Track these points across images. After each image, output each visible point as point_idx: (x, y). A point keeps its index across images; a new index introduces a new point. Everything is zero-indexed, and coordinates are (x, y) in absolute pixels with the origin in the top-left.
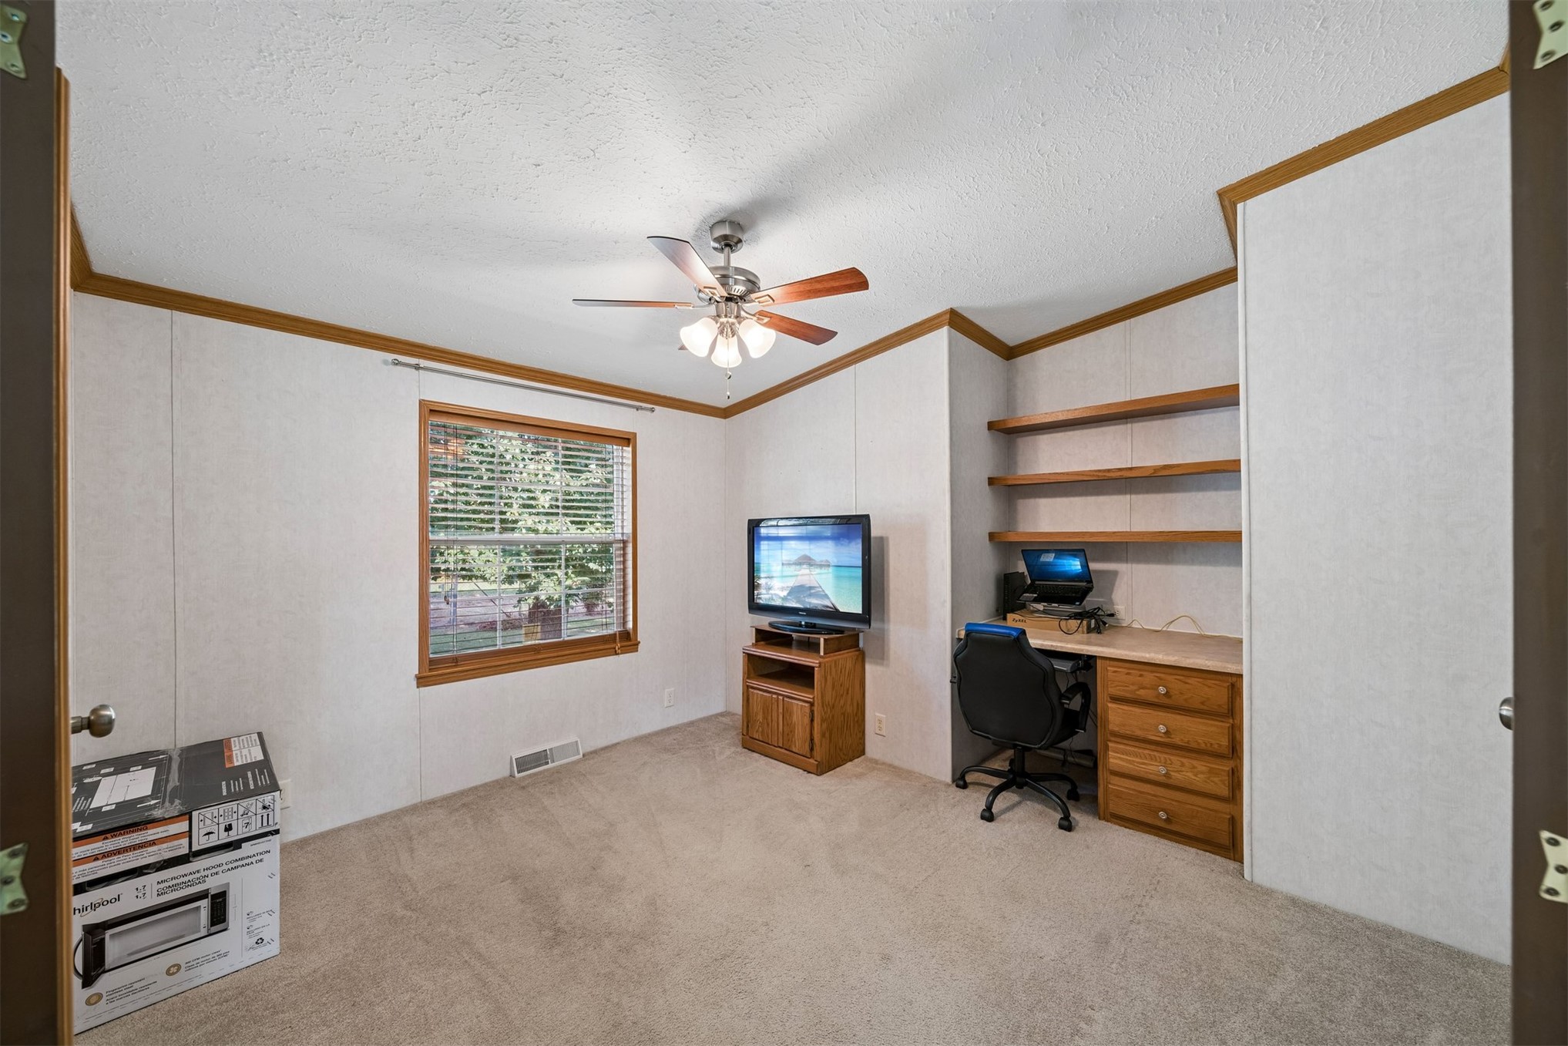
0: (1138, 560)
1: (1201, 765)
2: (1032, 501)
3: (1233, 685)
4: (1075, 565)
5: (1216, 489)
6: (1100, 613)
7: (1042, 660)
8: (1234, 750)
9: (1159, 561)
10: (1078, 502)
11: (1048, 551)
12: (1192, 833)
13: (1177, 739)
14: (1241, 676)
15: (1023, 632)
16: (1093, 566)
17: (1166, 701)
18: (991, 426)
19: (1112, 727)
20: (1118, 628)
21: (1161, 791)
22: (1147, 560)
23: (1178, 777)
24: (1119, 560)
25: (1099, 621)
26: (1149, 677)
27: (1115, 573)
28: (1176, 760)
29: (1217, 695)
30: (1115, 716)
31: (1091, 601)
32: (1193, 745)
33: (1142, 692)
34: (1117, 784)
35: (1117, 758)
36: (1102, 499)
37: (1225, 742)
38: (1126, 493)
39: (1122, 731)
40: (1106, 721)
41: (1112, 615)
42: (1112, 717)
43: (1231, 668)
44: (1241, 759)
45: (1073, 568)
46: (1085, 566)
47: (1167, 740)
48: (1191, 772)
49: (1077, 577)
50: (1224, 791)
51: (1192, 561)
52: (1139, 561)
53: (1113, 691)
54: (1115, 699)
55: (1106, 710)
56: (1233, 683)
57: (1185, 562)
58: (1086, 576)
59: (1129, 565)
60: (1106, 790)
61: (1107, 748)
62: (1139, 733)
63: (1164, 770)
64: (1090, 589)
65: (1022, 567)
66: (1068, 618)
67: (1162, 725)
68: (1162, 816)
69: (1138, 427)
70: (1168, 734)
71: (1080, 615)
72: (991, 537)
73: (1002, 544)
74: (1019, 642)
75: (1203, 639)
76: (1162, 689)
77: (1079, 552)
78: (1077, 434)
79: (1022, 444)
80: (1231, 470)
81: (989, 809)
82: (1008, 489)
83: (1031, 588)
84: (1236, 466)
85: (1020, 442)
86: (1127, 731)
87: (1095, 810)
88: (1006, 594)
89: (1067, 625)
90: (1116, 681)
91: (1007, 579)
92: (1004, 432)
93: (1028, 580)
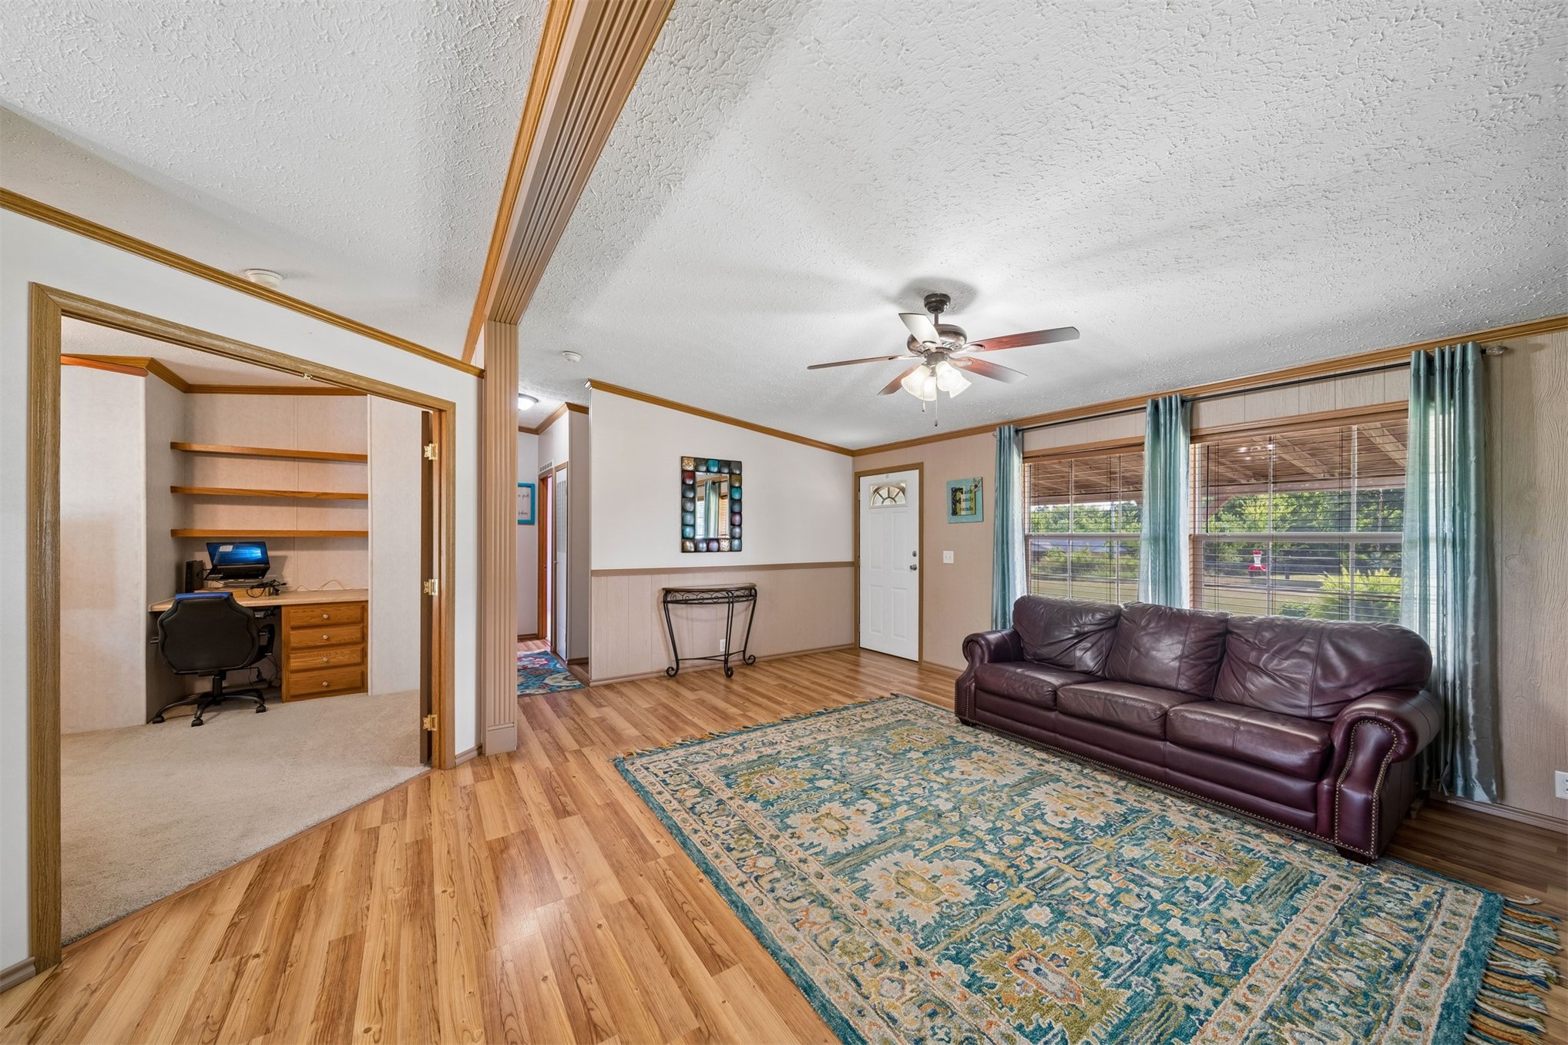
0: (302, 549)
1: (346, 651)
2: (205, 506)
3: (363, 607)
4: (257, 553)
5: (353, 507)
6: (276, 583)
7: (250, 613)
8: (364, 639)
9: (317, 549)
11: (224, 544)
12: (341, 687)
13: (334, 641)
14: (367, 601)
15: (232, 594)
16: (270, 553)
17: (330, 622)
18: (174, 446)
19: (294, 645)
20: (287, 592)
21: (324, 672)
22: (309, 549)
23: (334, 661)
24: (289, 548)
25: (275, 588)
26: (318, 611)
27: (285, 558)
28: (332, 652)
29: (355, 613)
30: (295, 638)
31: (269, 577)
32: (343, 641)
33: (313, 620)
34: (295, 677)
35: (296, 662)
37: (359, 635)
38: (294, 506)
39: (300, 645)
40: (289, 642)
41: (285, 584)
42: (292, 639)
43: (363, 599)
44: (367, 642)
45: (254, 555)
46: (264, 553)
47: (328, 643)
48: (342, 656)
49: (258, 561)
50: (358, 660)
51: (338, 548)
53: (293, 623)
54: (294, 628)
55: (288, 636)
56: (363, 606)
57: (334, 549)
58: (265, 561)
59: (296, 552)
60: (288, 682)
61: (288, 658)
62: (311, 644)
63: (325, 659)
64: (268, 568)
65: (203, 557)
66: (252, 587)
67: (324, 635)
68: (325, 684)
69: (303, 465)
70: (328, 639)
71: (262, 586)
72: (174, 533)
73: (183, 539)
74: (229, 601)
75: (345, 591)
76: (325, 616)
77: (260, 544)
78: (253, 462)
79: (199, 461)
80: (362, 499)
81: (198, 718)
82: (186, 496)
83: (214, 571)
84: (365, 497)
85: (198, 460)
86: (303, 644)
87: (279, 699)
88: (189, 577)
89: (257, 591)
90: (296, 618)
91: (190, 565)
92: (184, 453)
93: (209, 566)
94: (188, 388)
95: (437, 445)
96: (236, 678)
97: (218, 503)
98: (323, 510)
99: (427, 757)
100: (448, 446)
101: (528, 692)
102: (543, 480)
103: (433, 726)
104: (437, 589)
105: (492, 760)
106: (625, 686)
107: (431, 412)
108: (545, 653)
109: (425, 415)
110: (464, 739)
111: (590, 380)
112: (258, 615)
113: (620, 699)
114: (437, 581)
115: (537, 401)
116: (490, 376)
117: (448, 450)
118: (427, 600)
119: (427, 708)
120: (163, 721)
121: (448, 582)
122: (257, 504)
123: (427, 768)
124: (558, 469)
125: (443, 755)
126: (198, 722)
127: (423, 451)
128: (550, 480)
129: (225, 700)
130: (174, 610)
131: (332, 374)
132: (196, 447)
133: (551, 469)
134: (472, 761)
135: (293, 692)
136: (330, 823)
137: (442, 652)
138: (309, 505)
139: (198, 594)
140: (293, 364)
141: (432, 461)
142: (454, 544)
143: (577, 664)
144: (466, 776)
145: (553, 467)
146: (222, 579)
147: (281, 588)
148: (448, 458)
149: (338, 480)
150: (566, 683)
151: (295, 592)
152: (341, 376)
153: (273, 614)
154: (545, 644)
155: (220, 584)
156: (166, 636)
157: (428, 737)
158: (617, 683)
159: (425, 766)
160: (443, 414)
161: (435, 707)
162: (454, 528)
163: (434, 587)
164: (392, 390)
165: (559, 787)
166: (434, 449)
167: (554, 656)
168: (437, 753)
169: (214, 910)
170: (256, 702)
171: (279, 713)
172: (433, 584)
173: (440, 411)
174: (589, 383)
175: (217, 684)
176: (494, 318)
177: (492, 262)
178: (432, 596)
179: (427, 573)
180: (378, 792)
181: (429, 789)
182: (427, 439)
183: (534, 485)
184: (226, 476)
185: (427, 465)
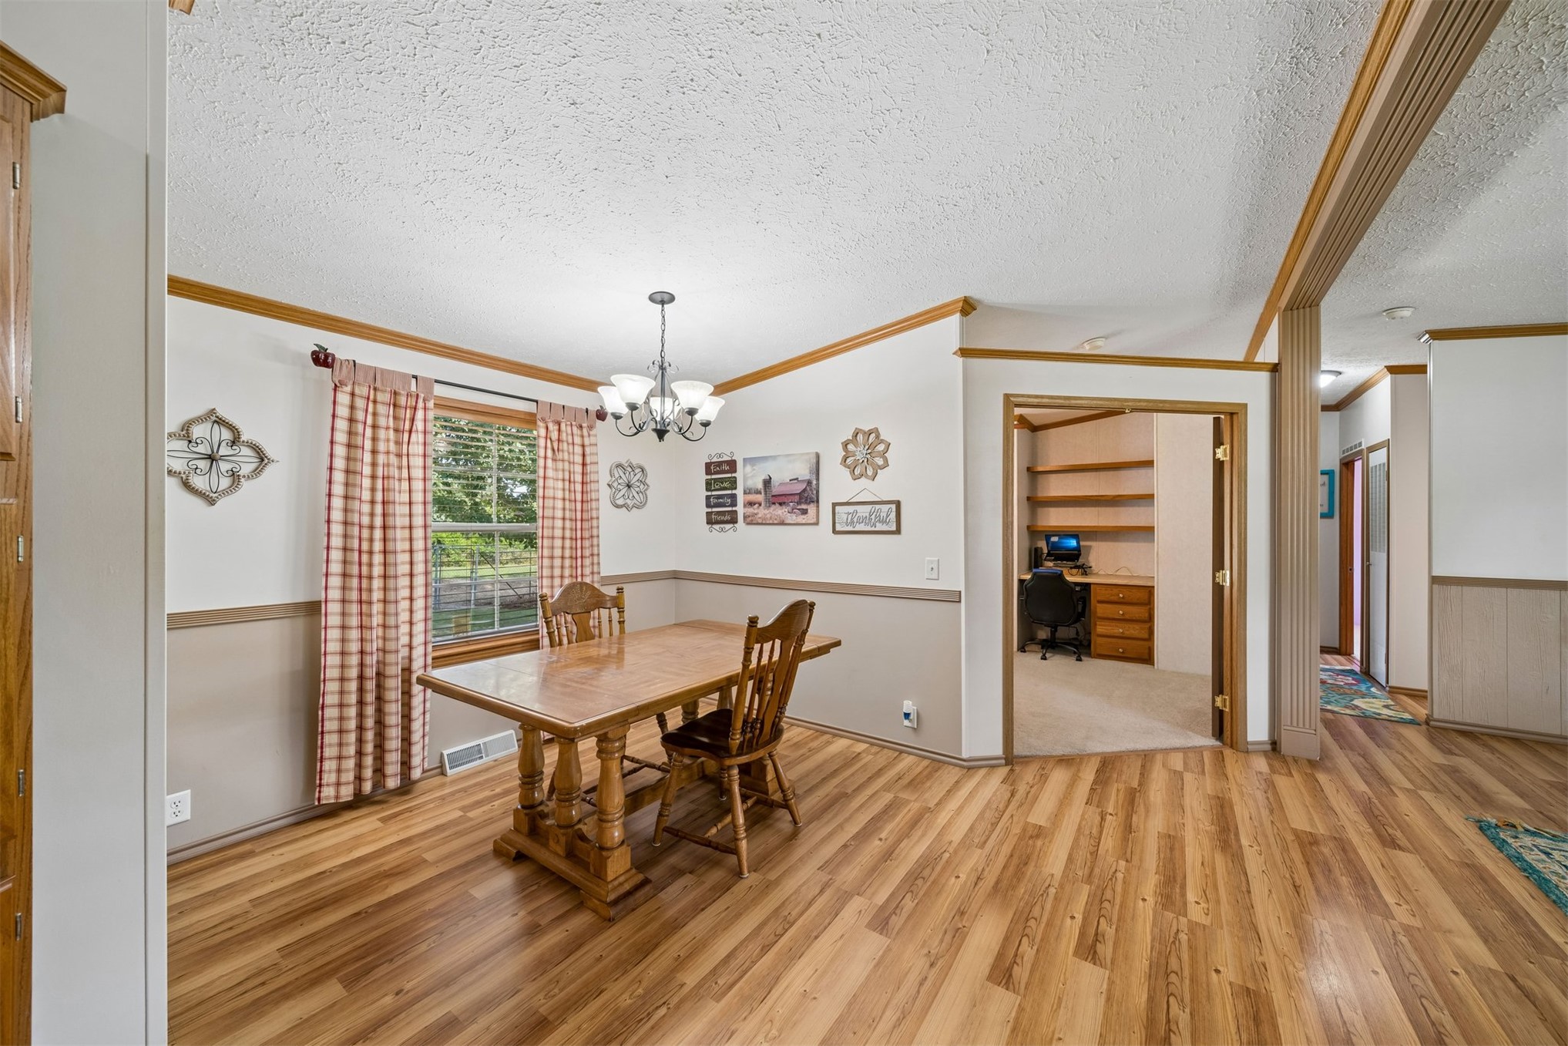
1: (1137, 626)
2: (1046, 509)
4: (1073, 543)
5: (1139, 506)
6: (1085, 566)
7: (1073, 586)
8: (1150, 619)
9: (1113, 540)
10: (1071, 510)
11: (1054, 536)
12: (1133, 656)
13: (1127, 617)
14: (1153, 587)
15: (1061, 572)
16: (1082, 543)
17: (1122, 600)
18: (1028, 469)
19: (1099, 615)
20: (1091, 574)
21: (1120, 641)
22: (1106, 540)
23: (1127, 633)
24: (1093, 540)
25: (1085, 570)
26: (1115, 591)
27: (1090, 547)
28: (1127, 625)
29: (1142, 595)
30: (1101, 610)
31: (1081, 561)
32: (1135, 618)
33: (1113, 598)
34: (1100, 640)
35: (1101, 628)
36: (1083, 509)
37: (1147, 615)
38: (1096, 506)
39: (1103, 616)
40: (1096, 612)
41: (1091, 567)
42: (1098, 610)
43: (1150, 584)
44: (1153, 622)
46: (1078, 543)
47: (1123, 617)
48: (1134, 630)
49: (1074, 549)
50: (1146, 636)
51: (1128, 541)
52: (1102, 541)
53: (1099, 598)
54: (1099, 602)
55: (1095, 607)
56: (1150, 590)
57: (1125, 541)
58: (1078, 549)
59: (1097, 543)
60: (1096, 643)
61: (1096, 625)
62: (1111, 616)
63: (1121, 631)
64: (1080, 555)
65: (1042, 544)
66: (1071, 568)
67: (1121, 611)
68: (1121, 650)
69: (1103, 474)
70: (1123, 614)
71: (1076, 567)
72: (1028, 527)
73: (1033, 532)
74: (1061, 576)
75: (1132, 577)
76: (1121, 595)
77: (1076, 536)
78: (1070, 475)
79: (1041, 478)
80: (1148, 498)
81: (1044, 655)
82: (1034, 503)
83: (1049, 554)
84: (1151, 496)
85: (1039, 476)
86: (1105, 616)
87: (1089, 655)
88: (1035, 559)
89: (1075, 571)
90: (1103, 594)
91: (1036, 549)
92: (1033, 474)
93: (1045, 551)
94: (1035, 429)
95: (1228, 447)
96: (1064, 633)
97: (1051, 507)
98: (1116, 509)
99: (1219, 732)
100: (1240, 446)
101: (1329, 707)
102: (1347, 465)
103: (1225, 706)
104: (1228, 580)
105: (1290, 760)
106: (1499, 741)
107: (1222, 417)
108: (1352, 672)
109: (1217, 421)
110: (1257, 729)
111: (1427, 332)
112: (1078, 589)
113: (1490, 756)
114: (1228, 572)
115: (1340, 373)
116: (1286, 370)
117: (1239, 451)
118: (1218, 590)
119: (1218, 688)
120: (1025, 652)
121: (1239, 574)
122: (1072, 506)
123: (1218, 743)
124: (1372, 449)
125: (1234, 736)
126: (1044, 658)
127: (1215, 454)
128: (1358, 465)
129: (1057, 646)
130: (1032, 579)
131: (1145, 404)
132: (1040, 469)
133: (1362, 450)
134: (1265, 753)
135: (1100, 651)
136: (1143, 753)
137: (1234, 640)
138: (1106, 506)
139: (1041, 570)
140: (1120, 403)
141: (1223, 461)
142: (1246, 538)
143: (1406, 695)
144: (1261, 764)
145: (1363, 447)
146: (1054, 560)
147: (1088, 570)
148: (1239, 457)
149: (1129, 484)
150: (1385, 711)
151: (1097, 574)
152: (1151, 404)
153: (1085, 589)
154: (1351, 661)
155: (1051, 564)
156: (1027, 596)
157: (1219, 716)
158: (1482, 734)
159: (1217, 740)
160: (1235, 417)
161: (1227, 689)
162: (1246, 524)
163: (1226, 577)
164: (1189, 406)
165: (1383, 815)
166: (1225, 450)
167: (1366, 678)
168: (1229, 733)
169: (1080, 775)
170: (1075, 653)
171: (1091, 665)
172: (1224, 576)
173: (1232, 414)
174: (1427, 336)
175: (1053, 633)
176: (1291, 307)
177: (1292, 256)
178: (1223, 586)
179: (1218, 564)
180: (1178, 746)
181: (1223, 761)
182: (1218, 442)
183: (1333, 471)
184: (1056, 487)
185: (1218, 465)
